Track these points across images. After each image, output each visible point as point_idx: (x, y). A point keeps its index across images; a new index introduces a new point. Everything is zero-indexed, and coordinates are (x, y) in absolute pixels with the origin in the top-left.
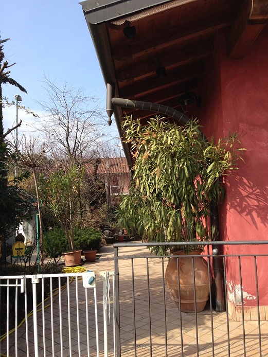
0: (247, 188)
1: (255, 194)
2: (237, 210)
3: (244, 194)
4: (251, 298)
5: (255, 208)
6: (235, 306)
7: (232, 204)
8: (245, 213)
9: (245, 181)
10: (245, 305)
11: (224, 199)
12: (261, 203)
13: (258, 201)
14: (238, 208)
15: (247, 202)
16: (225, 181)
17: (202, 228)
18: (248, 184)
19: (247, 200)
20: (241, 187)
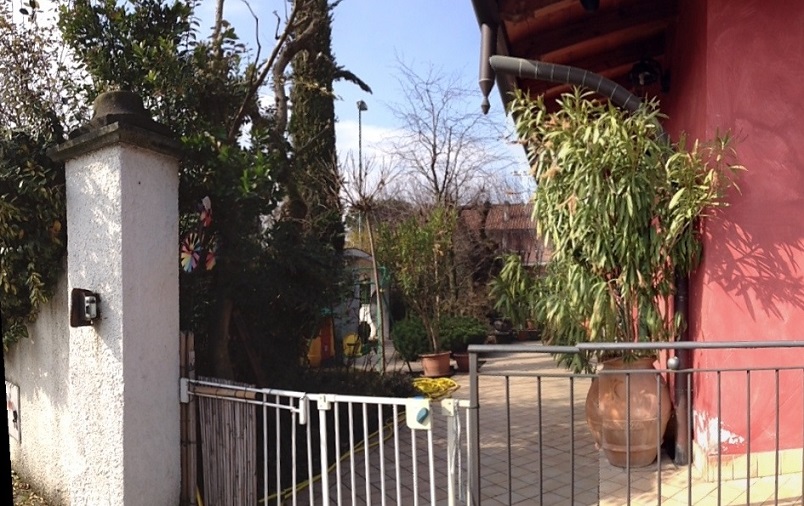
0: (742, 244)
1: (755, 257)
2: (721, 284)
3: (737, 255)
4: (736, 440)
5: (754, 281)
6: (708, 456)
7: (714, 272)
8: (735, 291)
9: (740, 231)
10: (725, 453)
11: (699, 264)
12: (763, 274)
13: (760, 270)
14: (723, 281)
15: (739, 270)
16: (704, 229)
17: (657, 318)
18: (744, 237)
19: (741, 266)
20: (731, 243)
